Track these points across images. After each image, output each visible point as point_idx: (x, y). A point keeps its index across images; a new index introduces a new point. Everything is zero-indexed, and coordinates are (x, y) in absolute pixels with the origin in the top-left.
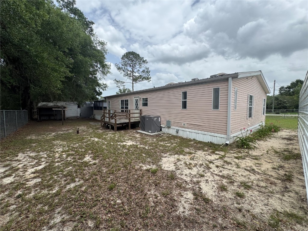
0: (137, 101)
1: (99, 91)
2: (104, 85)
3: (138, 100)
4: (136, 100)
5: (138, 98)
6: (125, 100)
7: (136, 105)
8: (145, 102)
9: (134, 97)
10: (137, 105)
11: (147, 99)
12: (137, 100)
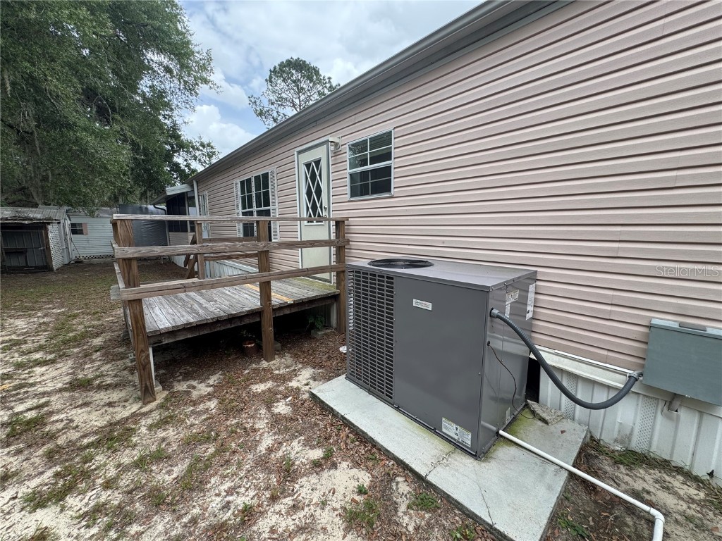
0: (313, 170)
1: (188, 166)
2: (204, 147)
3: (323, 164)
4: (308, 165)
5: (320, 153)
6: (257, 178)
7: (309, 193)
8: (369, 167)
9: (299, 152)
10: (314, 192)
11: (385, 139)
12: (318, 162)
